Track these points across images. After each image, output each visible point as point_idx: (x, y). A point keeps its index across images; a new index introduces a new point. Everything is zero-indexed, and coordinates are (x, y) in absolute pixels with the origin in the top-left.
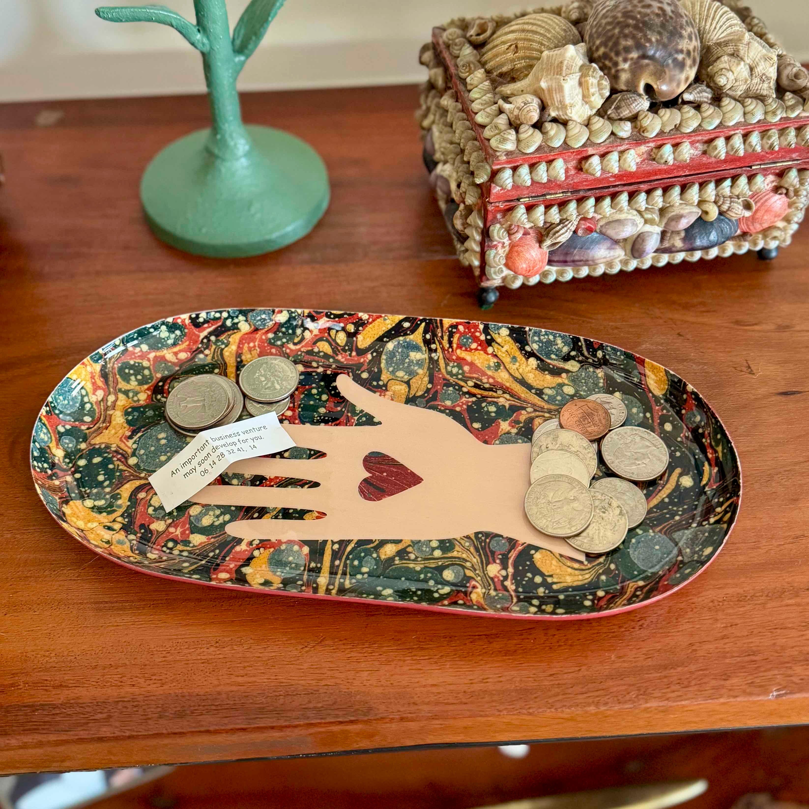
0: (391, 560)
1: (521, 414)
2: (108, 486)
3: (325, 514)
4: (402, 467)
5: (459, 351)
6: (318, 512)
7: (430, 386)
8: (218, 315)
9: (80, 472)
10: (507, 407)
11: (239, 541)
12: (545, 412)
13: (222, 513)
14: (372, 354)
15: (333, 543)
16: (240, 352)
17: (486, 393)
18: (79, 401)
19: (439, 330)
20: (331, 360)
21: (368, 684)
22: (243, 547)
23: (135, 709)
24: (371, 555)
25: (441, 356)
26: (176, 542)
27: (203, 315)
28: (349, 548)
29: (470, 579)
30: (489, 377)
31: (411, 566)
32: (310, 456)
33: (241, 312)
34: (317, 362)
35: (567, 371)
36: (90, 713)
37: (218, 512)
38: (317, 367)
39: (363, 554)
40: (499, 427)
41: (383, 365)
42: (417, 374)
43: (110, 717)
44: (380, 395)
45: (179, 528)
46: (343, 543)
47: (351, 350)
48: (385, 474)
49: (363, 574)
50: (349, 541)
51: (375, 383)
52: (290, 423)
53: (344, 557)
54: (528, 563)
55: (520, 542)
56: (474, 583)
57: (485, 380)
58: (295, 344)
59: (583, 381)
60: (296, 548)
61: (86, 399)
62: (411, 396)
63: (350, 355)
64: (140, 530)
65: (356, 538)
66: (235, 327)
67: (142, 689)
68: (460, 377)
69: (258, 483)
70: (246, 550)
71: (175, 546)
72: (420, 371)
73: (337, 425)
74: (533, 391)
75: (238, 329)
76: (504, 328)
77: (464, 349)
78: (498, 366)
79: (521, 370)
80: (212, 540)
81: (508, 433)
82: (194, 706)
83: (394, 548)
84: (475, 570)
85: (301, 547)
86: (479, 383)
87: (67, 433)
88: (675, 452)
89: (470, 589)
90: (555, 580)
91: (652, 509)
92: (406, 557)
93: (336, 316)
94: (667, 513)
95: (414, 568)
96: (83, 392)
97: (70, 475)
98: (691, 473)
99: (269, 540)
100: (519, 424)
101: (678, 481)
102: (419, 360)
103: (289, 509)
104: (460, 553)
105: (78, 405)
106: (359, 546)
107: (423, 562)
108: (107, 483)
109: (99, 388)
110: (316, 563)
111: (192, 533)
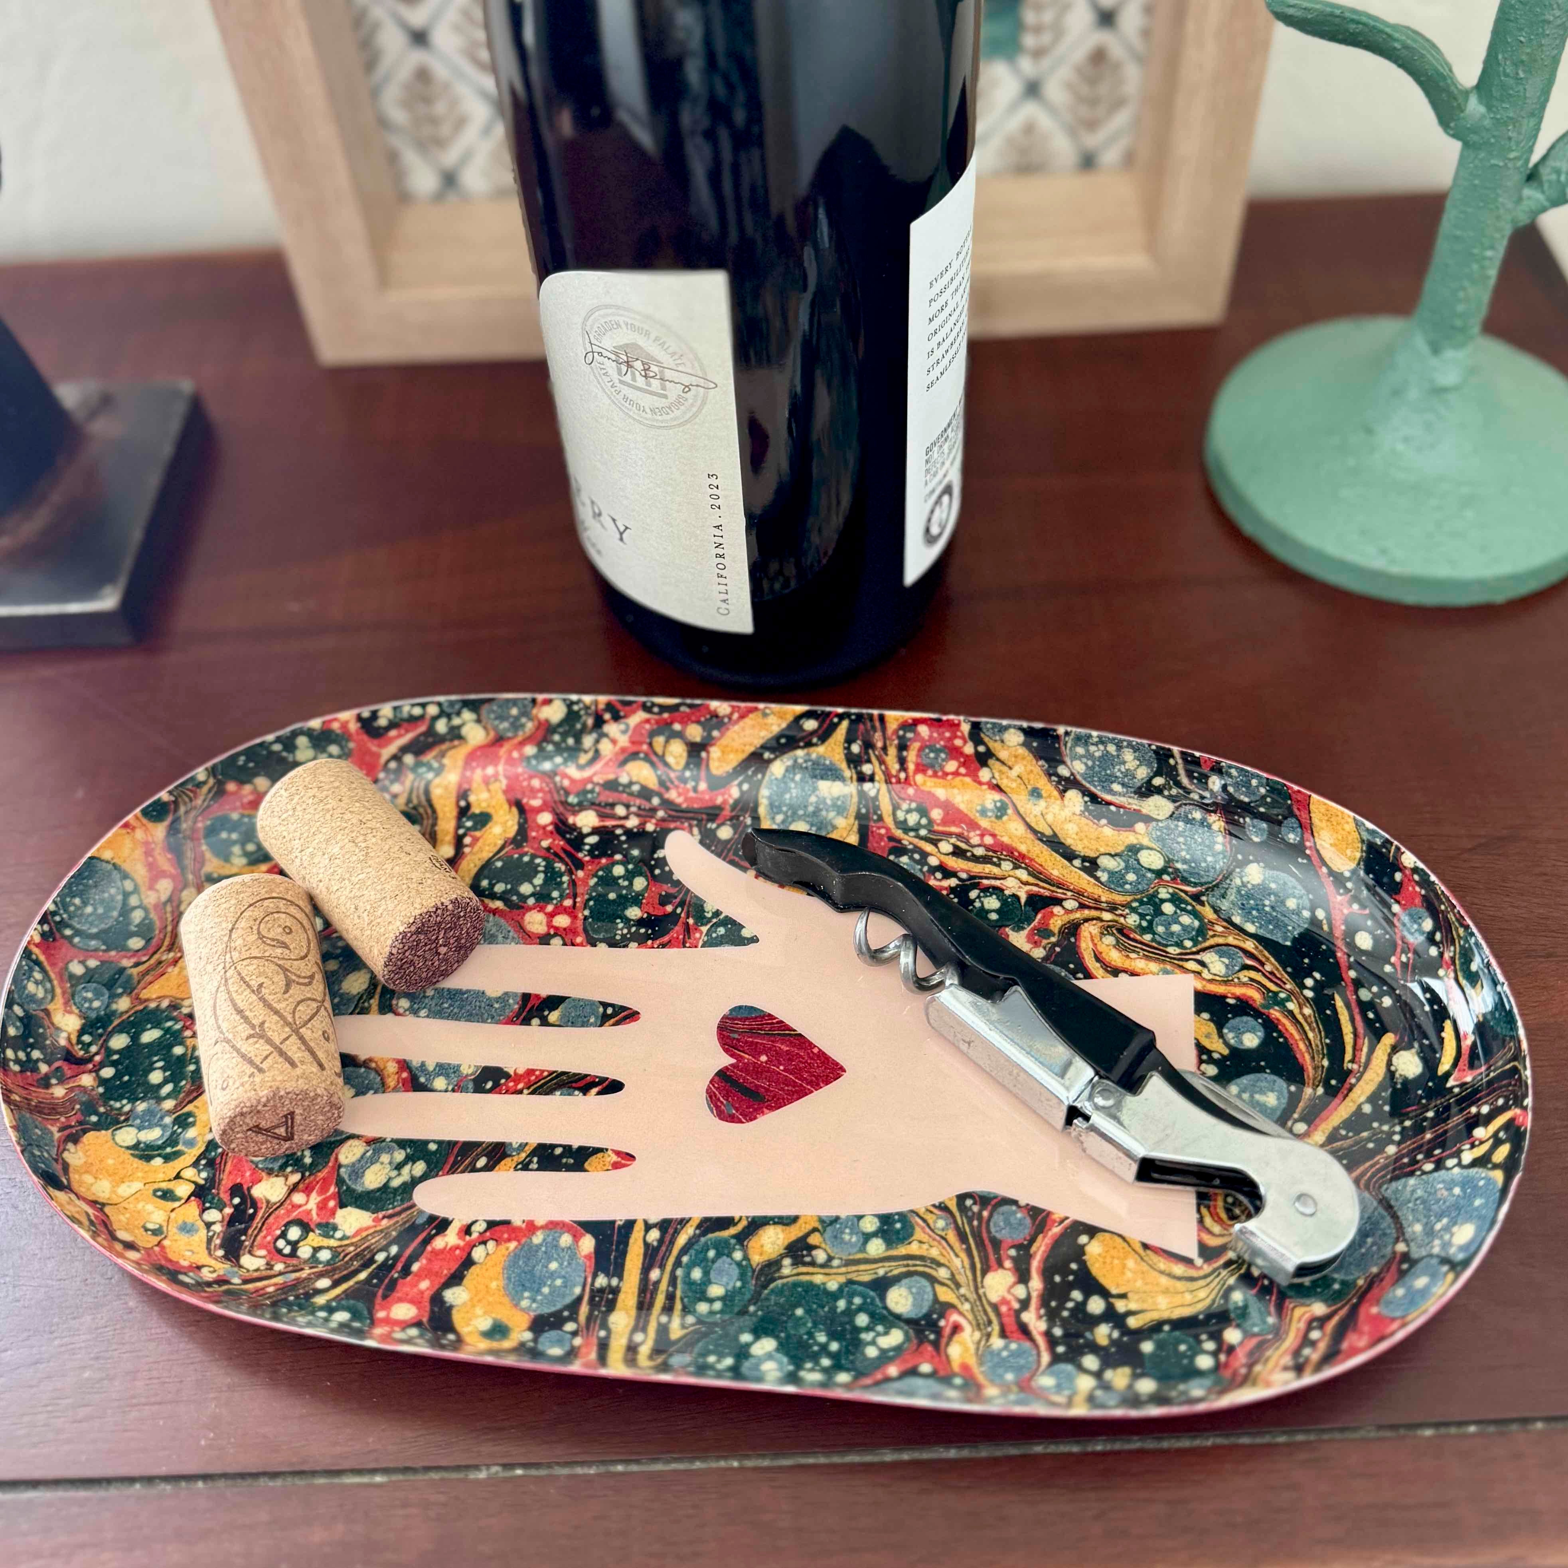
0: (773, 1265)
1: (1053, 914)
2: (168, 1096)
3: (632, 1157)
4: (799, 1040)
5: (919, 778)
6: (618, 1153)
8: (417, 711)
9: (114, 1064)
10: (1023, 900)
11: (443, 1225)
12: (1102, 910)
13: (410, 1159)
14: (740, 785)
15: (648, 1227)
16: (466, 786)
17: (977, 868)
18: (119, 906)
19: (878, 735)
20: (656, 801)
22: (450, 1238)
24: (729, 1255)
25: (884, 789)
26: (306, 1228)
27: (386, 711)
28: (682, 1240)
29: (946, 1308)
30: (984, 832)
31: (818, 1279)
32: (604, 1020)
33: (466, 704)
34: (627, 806)
35: (1147, 819)
37: (400, 1155)
38: (626, 818)
39: (711, 1254)
41: (762, 811)
42: (835, 829)
44: (756, 878)
45: (314, 1195)
46: (669, 1227)
47: (696, 779)
48: (764, 1058)
49: (711, 1301)
50: (684, 1222)
52: (565, 944)
53: (671, 1260)
54: (1074, 1266)
55: (1055, 1217)
56: (955, 1317)
57: (975, 840)
58: (581, 768)
59: (1181, 840)
60: (566, 1239)
61: (133, 901)
63: (695, 789)
64: (232, 1197)
65: (697, 1213)
66: (455, 734)
68: (923, 832)
69: (489, 1085)
70: (457, 1247)
71: (303, 1238)
72: (841, 823)
73: (664, 946)
74: (1077, 862)
75: (460, 737)
76: (1012, 730)
77: (930, 772)
78: (1001, 811)
79: (1050, 818)
80: (385, 1222)
83: (781, 1236)
84: (958, 1285)
85: (576, 1238)
86: (963, 846)
87: (90, 976)
88: (1380, 997)
89: (947, 1331)
90: (1133, 1306)
91: (1336, 1129)
92: (808, 1259)
93: (663, 708)
94: (1369, 1140)
95: (824, 1284)
96: (128, 885)
97: (90, 1071)
98: (1416, 1045)
99: (507, 1223)
100: (1048, 937)
101: (1389, 1063)
102: (838, 799)
103: (553, 1147)
104: (925, 1246)
105: (115, 914)
106: (704, 1234)
107: (843, 1270)
108: (168, 1088)
109: (162, 874)
110: (608, 1275)
111: (342, 1205)
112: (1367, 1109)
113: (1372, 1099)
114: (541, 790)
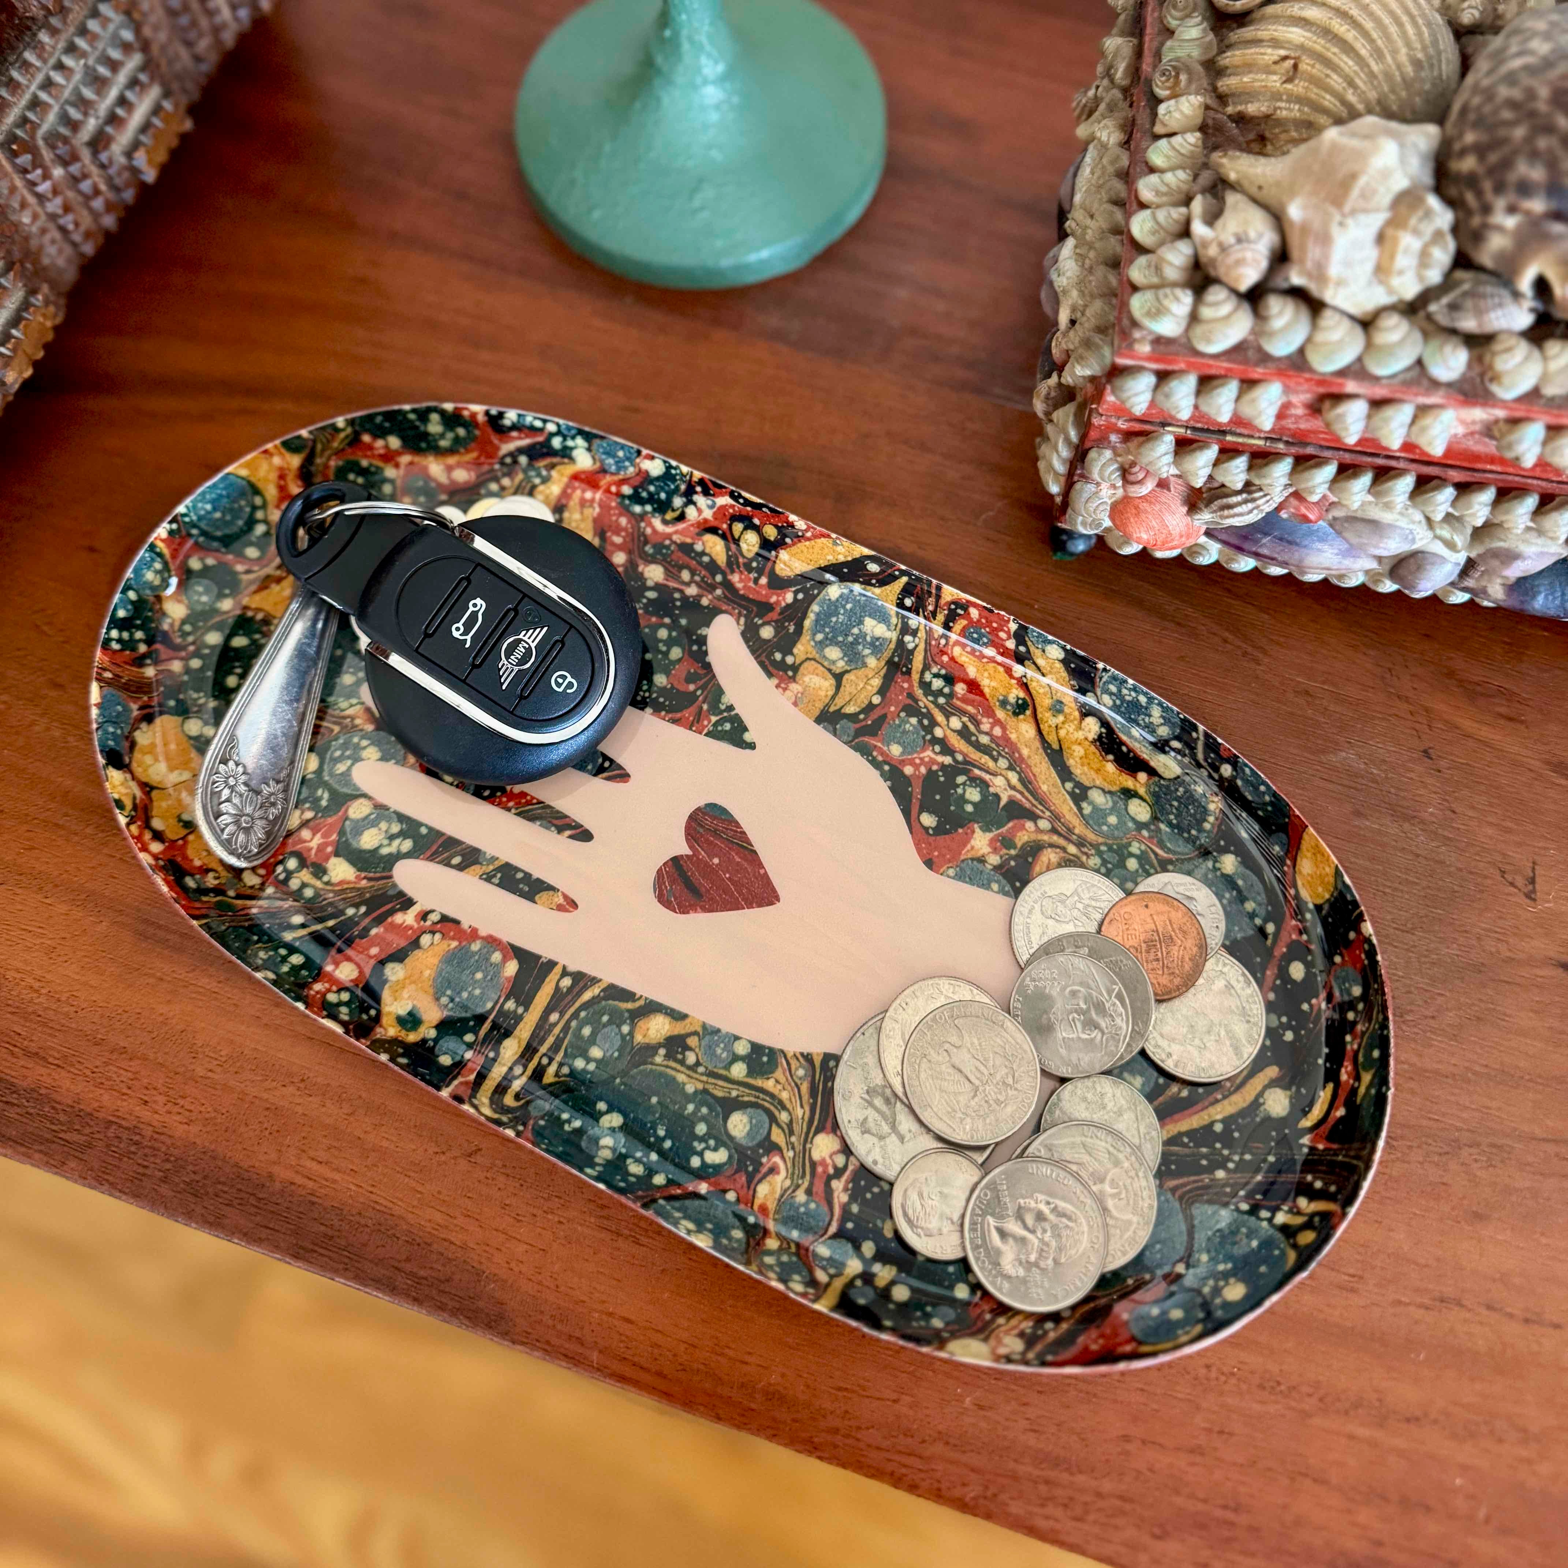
0: (650, 1049)
1: (1023, 828)
3: (575, 905)
4: (753, 856)
5: (957, 650)
6: (566, 897)
7: (876, 700)
8: (538, 424)
9: (203, 657)
10: (1003, 803)
11: (407, 903)
12: (1070, 841)
13: (402, 834)
14: (796, 593)
15: (565, 973)
17: (975, 755)
18: (246, 516)
19: (932, 600)
20: (719, 578)
21: (516, 1269)
22: (409, 917)
23: (133, 1149)
24: (619, 1026)
25: (922, 646)
26: (303, 863)
27: (511, 416)
28: (587, 996)
29: (772, 1148)
30: (997, 723)
31: (681, 1078)
32: (599, 771)
33: (581, 432)
34: (693, 573)
35: (1152, 772)
36: (61, 1123)
37: (396, 828)
38: (688, 584)
39: (605, 1018)
41: (808, 623)
42: (864, 665)
44: (777, 686)
45: (318, 836)
46: (581, 980)
47: (760, 572)
48: (716, 861)
49: (588, 1060)
50: (594, 981)
51: (778, 656)
53: (572, 1010)
56: (777, 1160)
57: (985, 727)
58: (665, 523)
59: (1175, 804)
60: (497, 957)
61: (259, 515)
62: (832, 709)
63: (756, 581)
65: (608, 977)
66: (566, 453)
67: (157, 1116)
68: (941, 700)
69: (487, 793)
70: (411, 928)
71: (298, 870)
72: (872, 662)
73: (674, 721)
74: (1069, 785)
75: (570, 457)
76: (1054, 646)
77: (969, 649)
78: (1020, 709)
79: (1062, 733)
80: (364, 882)
81: (981, 860)
82: (224, 1184)
83: (667, 1027)
84: (791, 1133)
85: (505, 959)
86: (972, 728)
87: (206, 573)
88: (1284, 1030)
89: (765, 1169)
91: (1181, 1134)
92: (680, 1057)
93: (748, 502)
94: (1204, 1156)
95: (684, 1084)
96: (258, 501)
97: (182, 659)
98: (1294, 1089)
99: (457, 922)
100: (1009, 848)
101: (1261, 1094)
102: (878, 639)
103: (517, 869)
104: (779, 1087)
105: (239, 523)
106: (606, 998)
107: (704, 1078)
109: (290, 498)
110: (518, 1003)
111: (337, 854)
112: (1219, 1127)
113: (1225, 1121)
114: (626, 529)
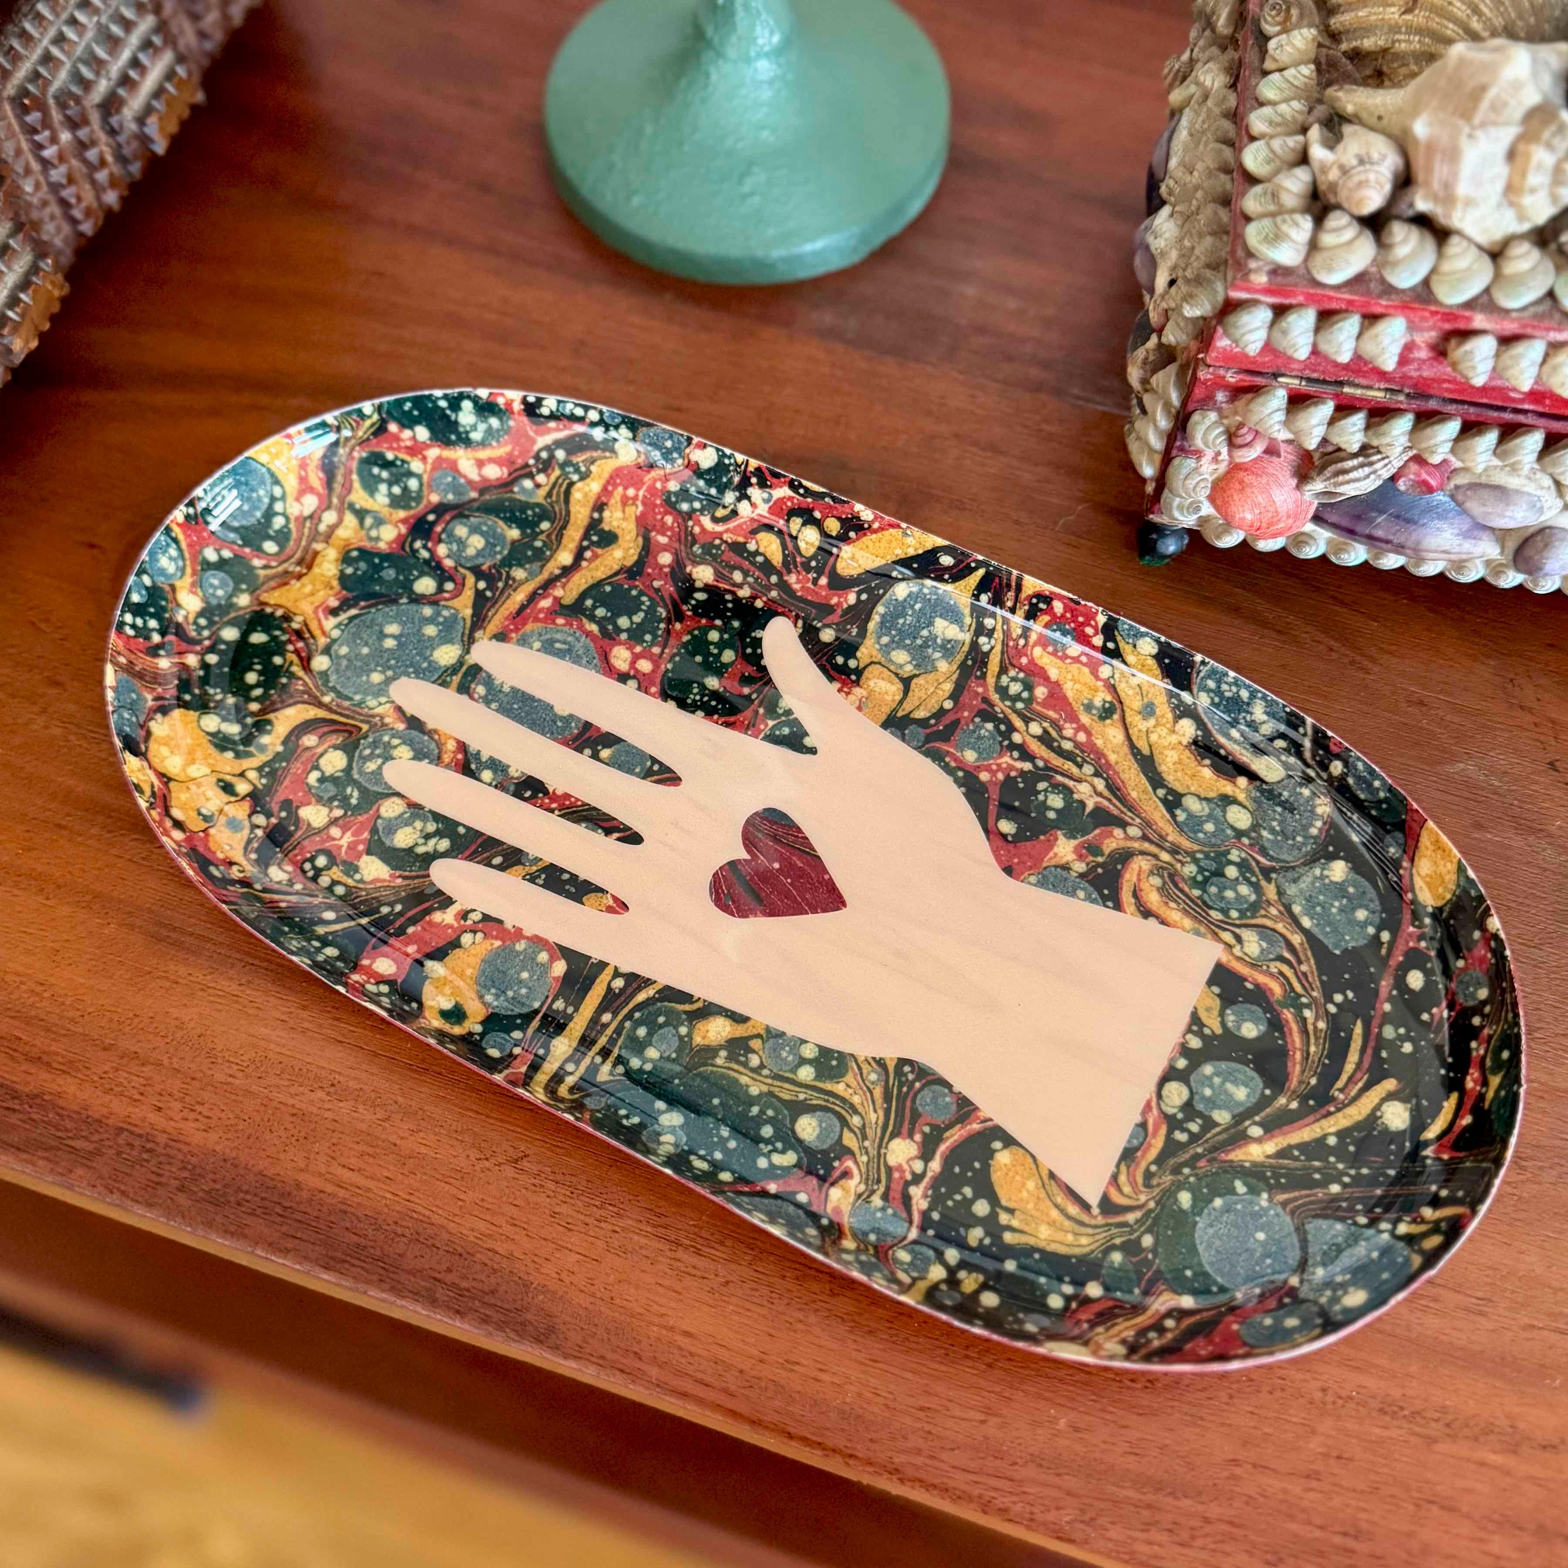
0: (710, 1051)
1: (1111, 835)
2: (257, 699)
3: (625, 907)
4: (816, 861)
5: (1037, 651)
6: (615, 899)
7: (948, 705)
8: (579, 412)
9: (220, 653)
10: (1088, 810)
11: (447, 902)
12: (1162, 848)
13: (438, 834)
14: (859, 594)
15: (617, 974)
16: (604, 499)
17: (1057, 761)
18: (264, 507)
19: (1011, 594)
20: (774, 579)
21: (567, 1281)
22: (447, 917)
23: (145, 1156)
24: (676, 1028)
25: (999, 648)
26: (333, 860)
27: (550, 403)
28: (641, 997)
29: (845, 1152)
30: (1082, 728)
31: (744, 1080)
32: (647, 774)
33: (626, 421)
34: (746, 574)
35: (1253, 776)
37: (431, 827)
38: (740, 586)
39: (661, 1020)
40: (1051, 847)
41: (872, 626)
42: (935, 669)
43: (98, 1153)
44: (840, 690)
45: (349, 834)
46: (635, 981)
47: (820, 571)
48: (776, 866)
49: (645, 1060)
50: (648, 982)
51: (840, 660)
52: (639, 689)
53: (625, 1011)
54: (977, 1165)
55: (981, 1115)
56: (850, 1164)
57: (1068, 732)
58: (715, 520)
59: (1279, 809)
60: (543, 957)
61: (278, 507)
62: (900, 714)
63: (815, 582)
64: (281, 810)
65: (663, 980)
66: (609, 447)
67: (172, 1123)
68: (1019, 705)
69: (528, 794)
70: (451, 927)
71: (327, 868)
72: (943, 666)
73: (727, 725)
74: (1161, 792)
75: (613, 451)
76: (1148, 639)
77: (1050, 649)
78: (1107, 713)
79: (1153, 738)
80: (399, 881)
81: (1066, 868)
82: (247, 1192)
83: (728, 1029)
84: (865, 1137)
85: (552, 959)
86: (1054, 734)
87: (221, 565)
88: (1403, 1042)
89: (836, 1174)
90: (1015, 1223)
91: (1291, 1147)
92: (742, 1059)
93: (808, 492)
94: (1318, 1170)
95: (748, 1086)
96: (277, 491)
97: (197, 653)
98: (1414, 1101)
99: (500, 922)
100: (1096, 856)
101: (1378, 1107)
102: (949, 641)
103: (563, 871)
104: (850, 1091)
105: (258, 514)
106: (661, 1000)
107: (769, 1081)
108: (258, 692)
109: (312, 490)
110: (567, 1003)
111: (369, 852)
112: (1332, 1141)
113: (1341, 1134)
114: (671, 528)
